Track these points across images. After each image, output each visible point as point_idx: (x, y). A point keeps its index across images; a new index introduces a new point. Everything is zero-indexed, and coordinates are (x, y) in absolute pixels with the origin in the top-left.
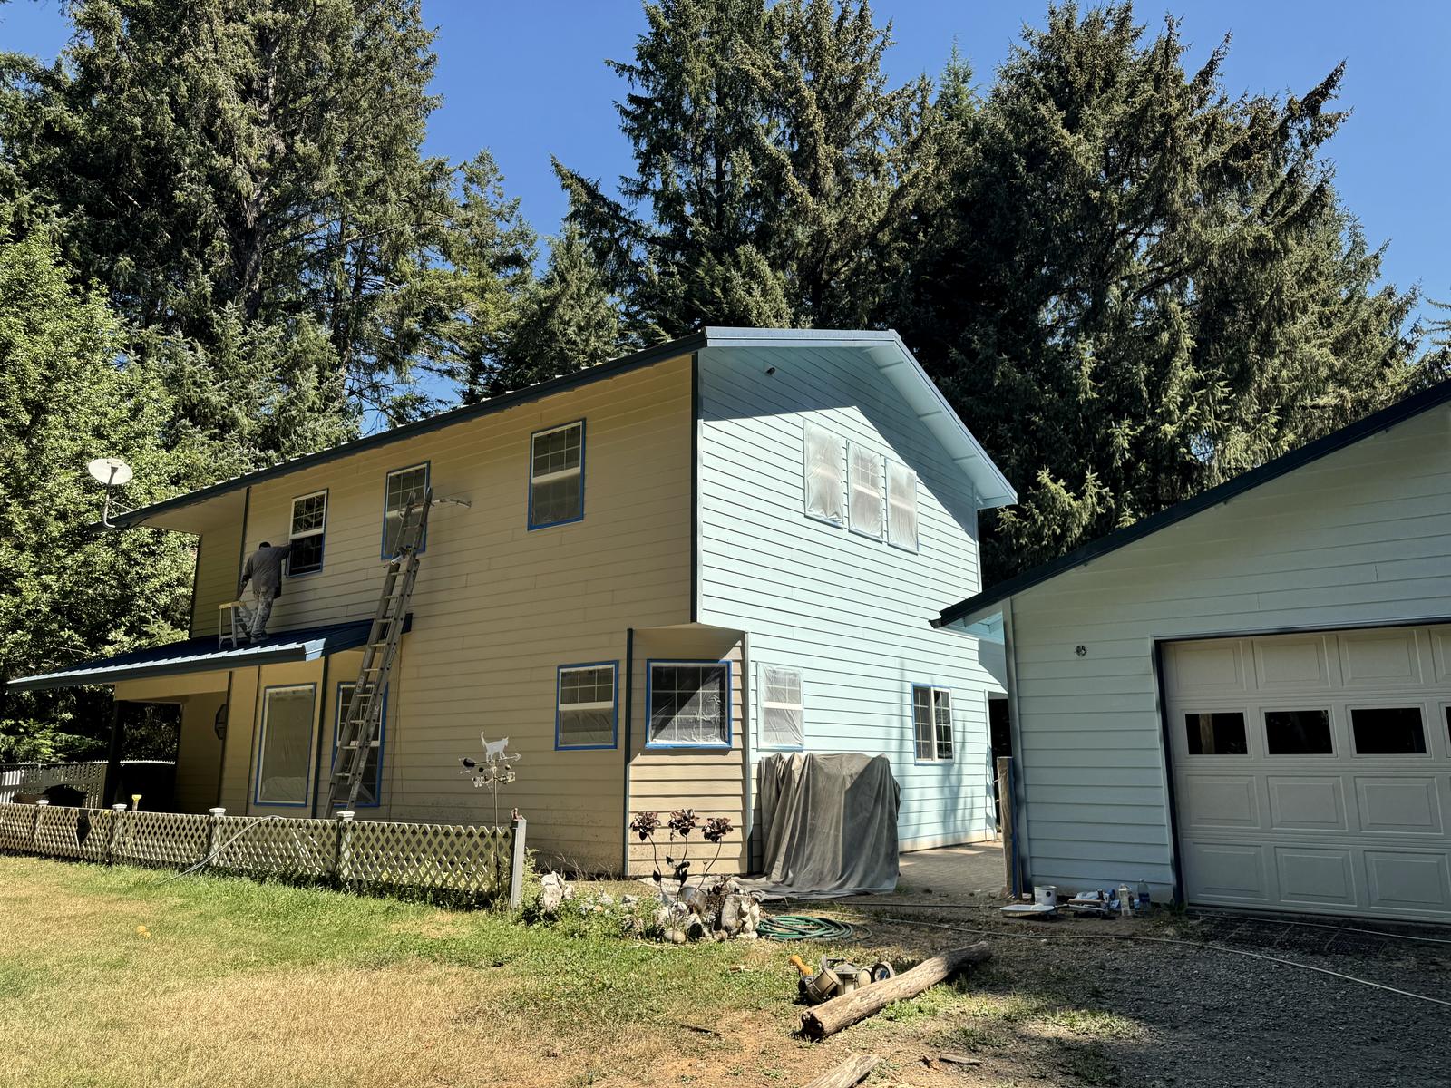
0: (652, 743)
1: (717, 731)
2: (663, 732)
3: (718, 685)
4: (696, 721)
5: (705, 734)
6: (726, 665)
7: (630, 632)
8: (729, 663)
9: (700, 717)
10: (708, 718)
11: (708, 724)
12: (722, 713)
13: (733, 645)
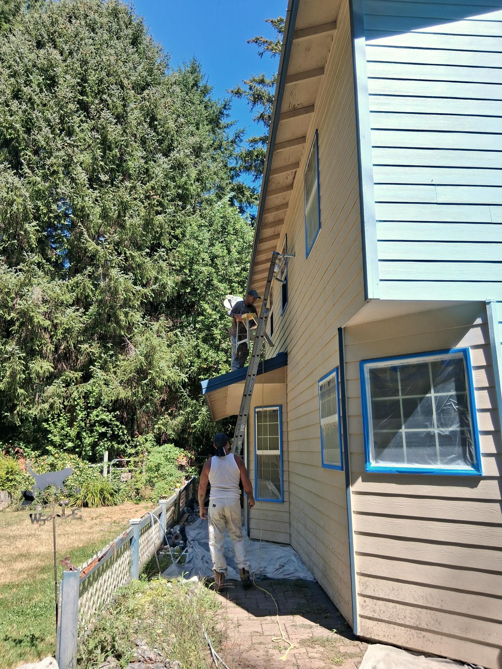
0: (374, 464)
1: (458, 449)
2: (387, 451)
3: (453, 385)
4: (430, 437)
5: (444, 455)
6: (461, 355)
7: (340, 330)
8: (465, 351)
9: (436, 431)
10: (446, 431)
11: (446, 440)
12: (463, 423)
13: (469, 325)
